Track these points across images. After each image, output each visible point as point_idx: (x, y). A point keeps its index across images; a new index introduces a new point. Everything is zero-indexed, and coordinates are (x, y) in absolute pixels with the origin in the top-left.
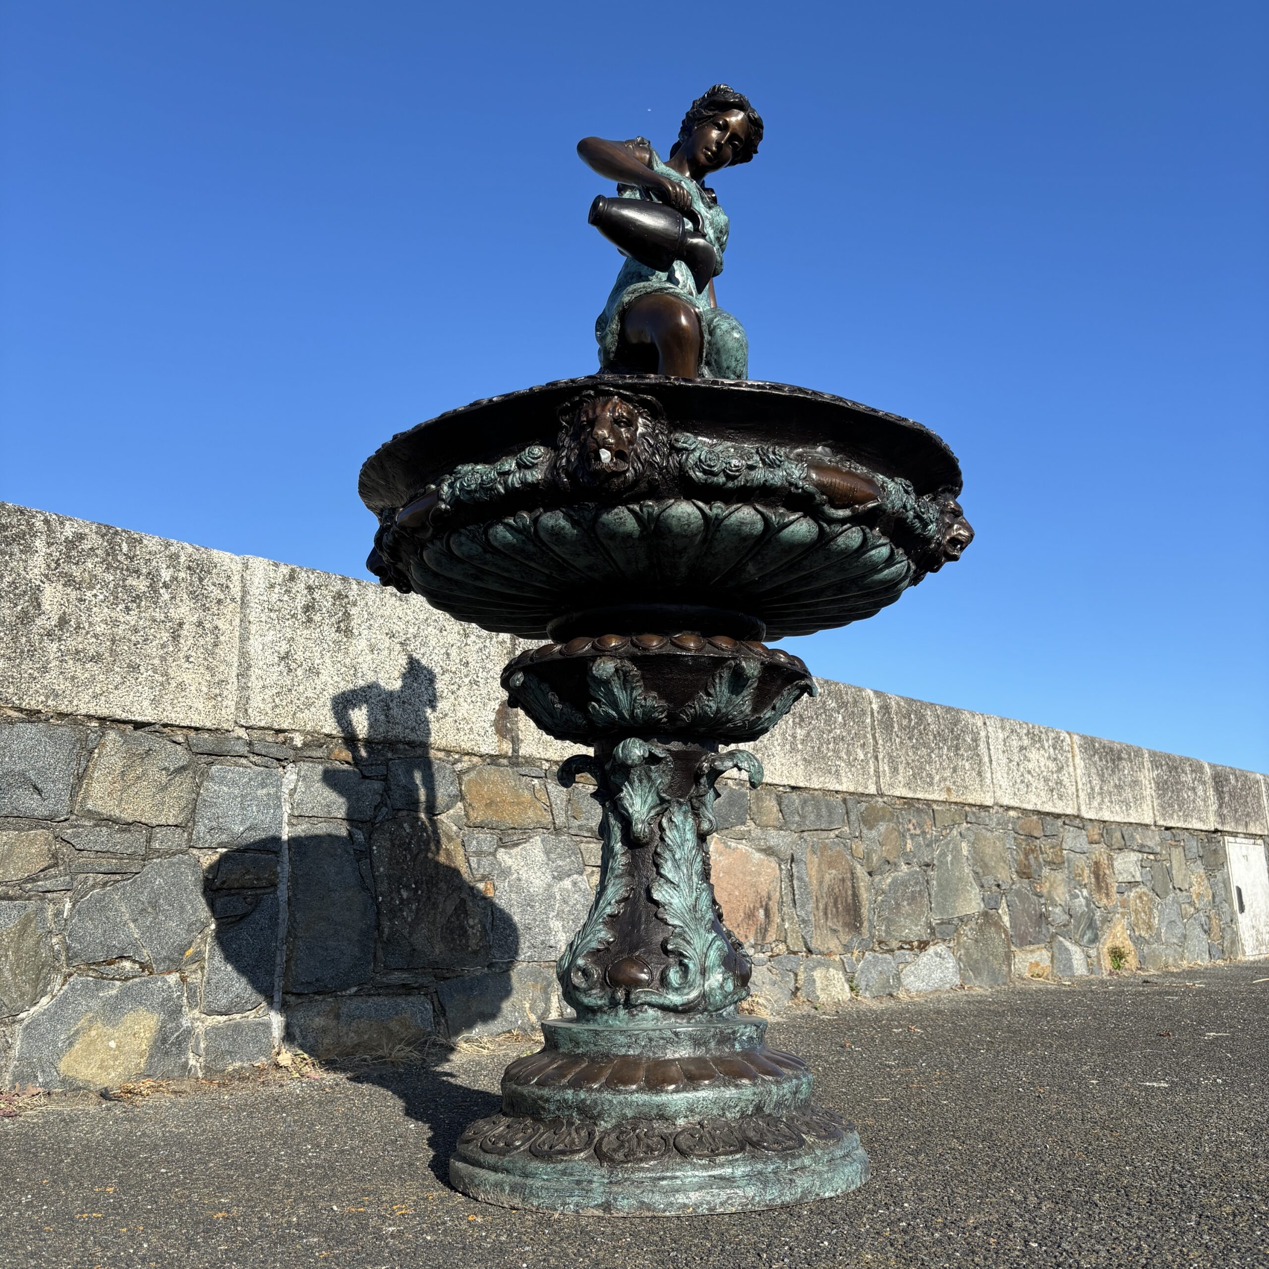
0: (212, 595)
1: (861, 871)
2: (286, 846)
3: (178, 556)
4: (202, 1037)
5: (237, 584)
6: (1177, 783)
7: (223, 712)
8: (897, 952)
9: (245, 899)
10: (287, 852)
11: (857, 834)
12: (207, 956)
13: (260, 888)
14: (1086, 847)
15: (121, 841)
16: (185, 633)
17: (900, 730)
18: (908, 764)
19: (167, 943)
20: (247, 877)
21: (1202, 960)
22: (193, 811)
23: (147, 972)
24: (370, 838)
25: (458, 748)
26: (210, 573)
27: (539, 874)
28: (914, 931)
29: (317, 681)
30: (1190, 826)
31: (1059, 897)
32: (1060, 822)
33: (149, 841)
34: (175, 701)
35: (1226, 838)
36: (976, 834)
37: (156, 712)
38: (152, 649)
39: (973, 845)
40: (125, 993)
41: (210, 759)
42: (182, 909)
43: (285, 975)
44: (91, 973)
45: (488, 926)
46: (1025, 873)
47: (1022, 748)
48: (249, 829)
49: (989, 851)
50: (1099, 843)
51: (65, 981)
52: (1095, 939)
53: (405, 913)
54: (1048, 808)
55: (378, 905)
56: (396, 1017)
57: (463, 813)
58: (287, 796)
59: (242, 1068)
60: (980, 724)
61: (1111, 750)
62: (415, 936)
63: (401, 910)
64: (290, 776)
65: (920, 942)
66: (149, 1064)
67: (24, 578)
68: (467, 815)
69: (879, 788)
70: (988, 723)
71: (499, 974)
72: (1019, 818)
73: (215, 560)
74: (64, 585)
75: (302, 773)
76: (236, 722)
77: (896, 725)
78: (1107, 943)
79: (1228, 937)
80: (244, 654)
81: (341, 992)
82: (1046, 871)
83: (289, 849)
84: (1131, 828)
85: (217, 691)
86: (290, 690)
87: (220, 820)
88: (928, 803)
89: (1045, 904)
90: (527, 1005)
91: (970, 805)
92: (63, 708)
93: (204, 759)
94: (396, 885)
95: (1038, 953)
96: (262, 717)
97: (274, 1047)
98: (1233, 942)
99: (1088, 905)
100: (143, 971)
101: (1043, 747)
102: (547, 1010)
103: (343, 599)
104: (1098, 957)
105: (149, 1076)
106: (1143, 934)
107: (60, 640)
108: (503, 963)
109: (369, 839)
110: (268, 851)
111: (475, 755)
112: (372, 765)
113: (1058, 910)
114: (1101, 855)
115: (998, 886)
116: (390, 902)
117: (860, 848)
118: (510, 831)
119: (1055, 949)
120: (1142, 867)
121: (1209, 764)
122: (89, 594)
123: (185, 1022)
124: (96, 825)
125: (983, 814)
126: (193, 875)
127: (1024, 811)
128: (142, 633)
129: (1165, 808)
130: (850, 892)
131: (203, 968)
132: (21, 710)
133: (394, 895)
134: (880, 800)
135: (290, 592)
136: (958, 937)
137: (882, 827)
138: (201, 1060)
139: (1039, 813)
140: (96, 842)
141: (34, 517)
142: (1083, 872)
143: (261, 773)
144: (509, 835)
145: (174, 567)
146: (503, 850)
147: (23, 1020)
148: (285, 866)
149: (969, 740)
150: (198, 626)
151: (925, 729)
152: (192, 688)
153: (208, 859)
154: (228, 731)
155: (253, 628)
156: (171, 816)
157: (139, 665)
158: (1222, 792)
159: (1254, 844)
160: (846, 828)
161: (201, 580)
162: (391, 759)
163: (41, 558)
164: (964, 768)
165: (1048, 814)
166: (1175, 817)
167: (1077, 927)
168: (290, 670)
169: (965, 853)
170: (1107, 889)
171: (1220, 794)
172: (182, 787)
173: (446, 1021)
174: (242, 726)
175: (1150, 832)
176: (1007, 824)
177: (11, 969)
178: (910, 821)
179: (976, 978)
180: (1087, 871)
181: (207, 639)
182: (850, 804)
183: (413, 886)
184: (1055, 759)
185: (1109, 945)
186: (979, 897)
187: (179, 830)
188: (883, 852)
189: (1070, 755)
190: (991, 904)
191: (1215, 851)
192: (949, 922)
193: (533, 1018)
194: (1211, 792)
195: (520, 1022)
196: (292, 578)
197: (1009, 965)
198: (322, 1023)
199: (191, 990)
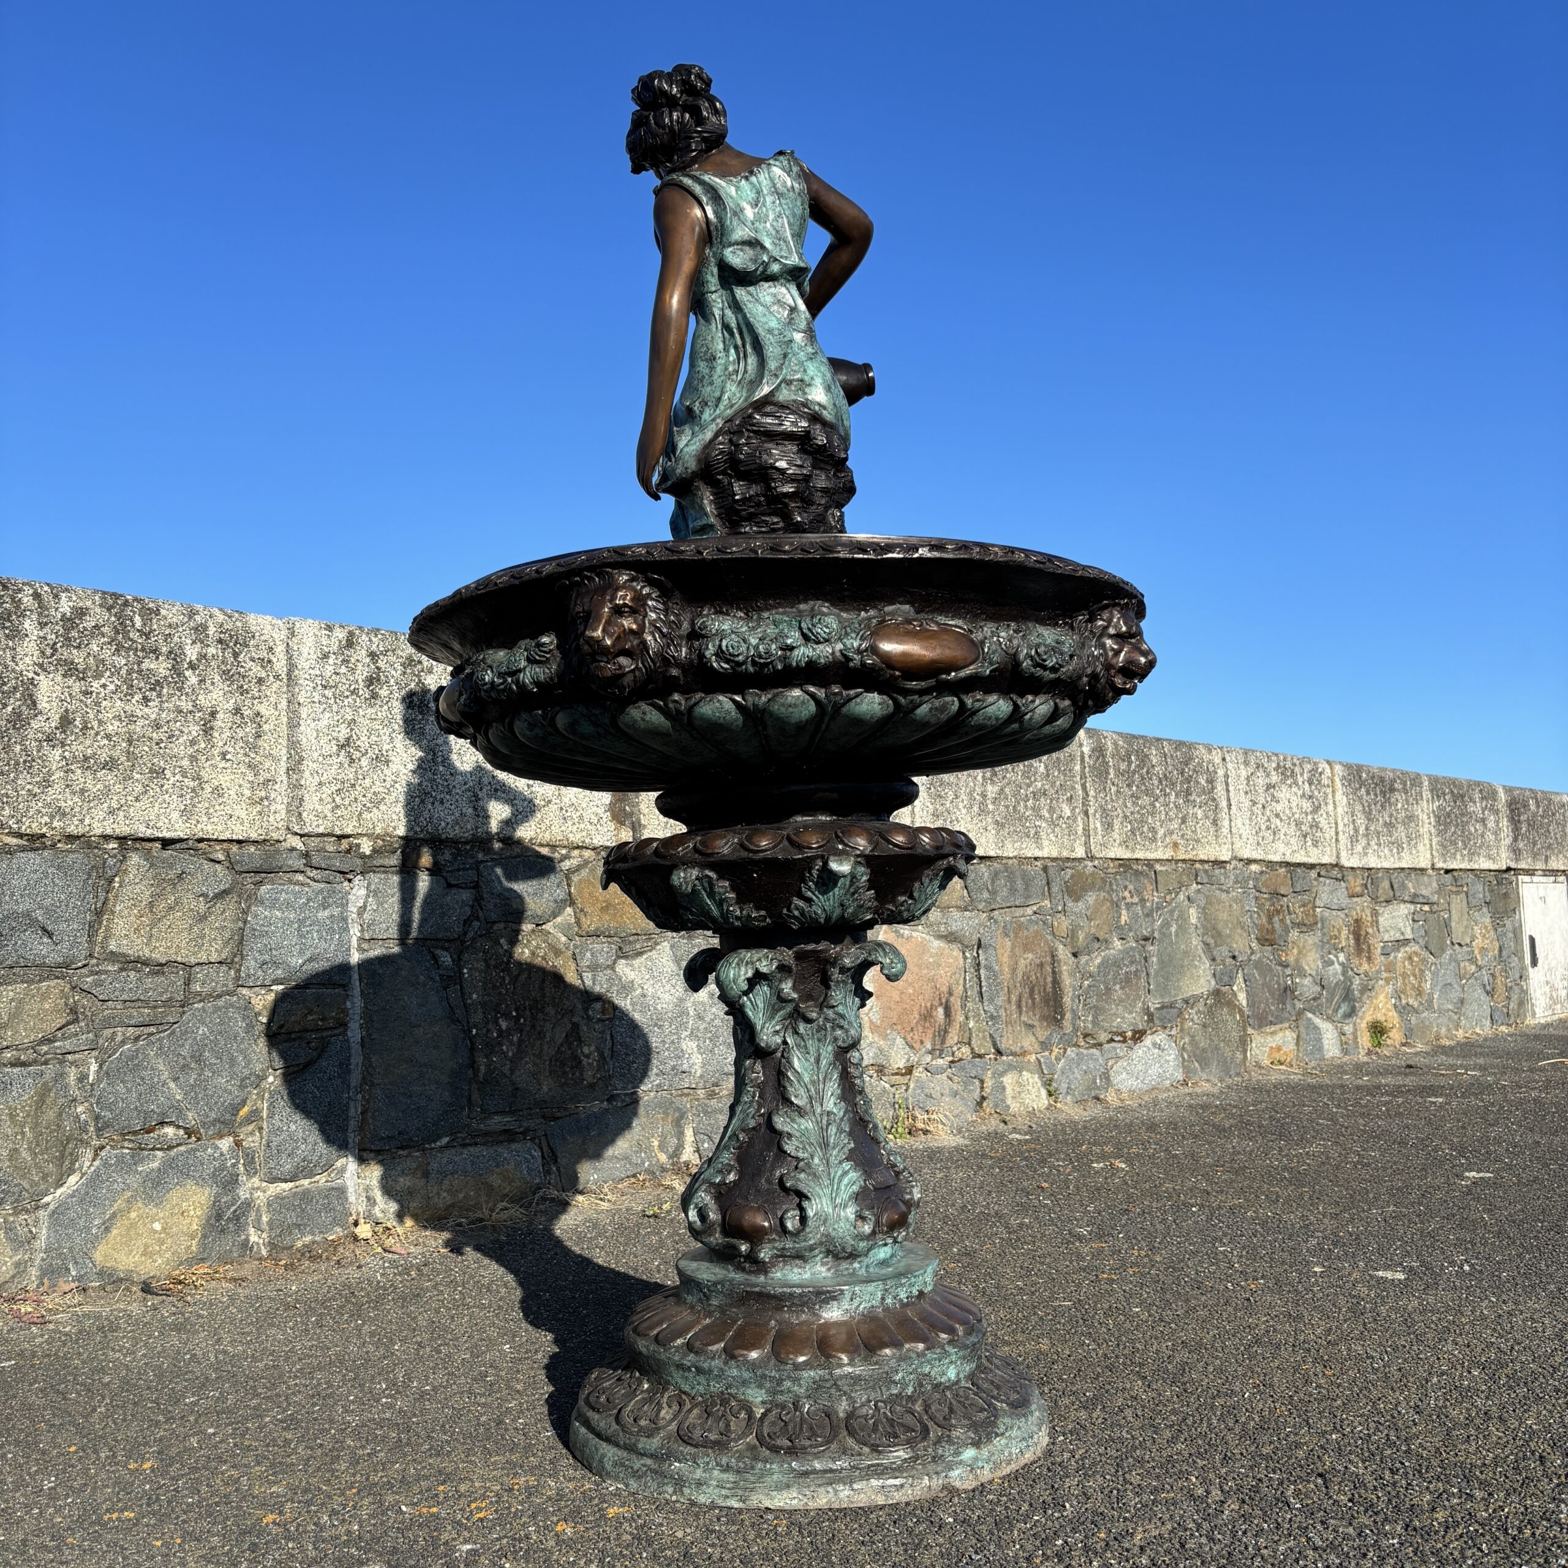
0: (251, 673)
1: (1063, 952)
2: (356, 976)
3: (205, 627)
4: (264, 1209)
5: (281, 656)
6: (1462, 815)
7: (271, 819)
8: (1106, 1046)
9: (308, 1043)
10: (358, 983)
11: (1060, 908)
12: (265, 1114)
13: (326, 1029)
14: (1345, 901)
15: (153, 986)
16: (219, 723)
17: (1117, 776)
18: (1126, 817)
19: (216, 1103)
20: (310, 1018)
21: (1482, 1027)
22: (239, 942)
23: (194, 1139)
24: (460, 959)
25: (565, 843)
26: (247, 646)
27: (668, 987)
28: (1128, 1019)
29: (386, 771)
30: (1476, 867)
31: (1308, 965)
32: (1313, 874)
33: (187, 983)
34: (212, 810)
35: (1520, 877)
36: (1207, 897)
37: (188, 825)
38: (180, 747)
39: (1203, 910)
40: (169, 1165)
41: (258, 878)
42: (232, 1061)
43: (361, 1128)
44: (126, 1144)
45: (607, 1053)
46: (1267, 939)
47: (1269, 787)
48: (310, 960)
49: (1223, 916)
50: (1362, 896)
51: (96, 1155)
52: (1352, 1013)
53: (504, 1048)
54: (1300, 858)
55: (472, 1039)
56: (498, 1170)
57: (573, 920)
58: (354, 916)
59: (314, 1242)
60: (1217, 760)
61: (1382, 779)
62: (518, 1073)
63: (500, 1044)
64: (358, 891)
65: (1135, 1032)
66: (203, 1246)
67: (13, 671)
68: (578, 922)
69: (1088, 850)
70: (1228, 759)
71: (621, 1108)
72: (1262, 872)
73: (253, 629)
74: (64, 676)
75: (373, 887)
76: (288, 829)
77: (1112, 771)
78: (1367, 1015)
79: (1515, 997)
80: (293, 744)
81: (430, 1144)
82: (1294, 934)
83: (360, 980)
84: (1402, 875)
85: (263, 794)
86: (353, 786)
87: (274, 952)
88: (1149, 863)
89: (1291, 975)
90: (656, 1143)
91: (1202, 862)
92: (72, 829)
93: (250, 879)
94: (493, 1014)
95: (1281, 1034)
96: (321, 822)
97: (351, 1215)
98: (1521, 1003)
99: (1344, 973)
100: (189, 1137)
101: (1296, 783)
102: (680, 1147)
103: (415, 666)
104: (1355, 1034)
105: (203, 1260)
106: (1411, 1001)
107: (63, 745)
108: (626, 1095)
109: (458, 961)
110: (335, 985)
111: (587, 848)
112: (459, 870)
113: (1307, 981)
114: (1363, 910)
115: (1234, 957)
116: (486, 1036)
117: (1063, 924)
118: (631, 939)
119: (1302, 1029)
120: (1414, 921)
121: (1504, 787)
122: (96, 684)
123: (243, 1194)
124: (122, 970)
125: (1217, 871)
126: (244, 1020)
127: (1270, 864)
128: (165, 728)
129: (1446, 847)
130: (1049, 979)
131: (261, 1129)
132: (20, 836)
133: (490, 1026)
134: (1090, 864)
135: (348, 661)
136: (1182, 1023)
137: (1091, 898)
138: (264, 1235)
139: (1288, 864)
140: (123, 990)
141: (20, 590)
142: (1340, 933)
143: (321, 891)
144: (630, 943)
145: (202, 642)
146: (623, 961)
147: (48, 1204)
148: (355, 1000)
149: (1203, 782)
150: (235, 714)
151: (1148, 773)
152: (231, 792)
153: (262, 1001)
154: (278, 841)
155: (304, 712)
156: (214, 951)
157: (164, 769)
158: (1519, 821)
159: (1555, 882)
160: (1047, 902)
161: (236, 655)
162: (482, 861)
163: (33, 644)
164: (1195, 815)
165: (1299, 865)
166: (1458, 857)
167: (1330, 1000)
168: (352, 761)
169: (1194, 921)
170: (1369, 951)
171: (1515, 823)
172: (225, 915)
173: (558, 1169)
174: (296, 834)
175: (1426, 878)
176: (1247, 881)
177: (29, 1148)
178: (1126, 887)
179: (1202, 1069)
180: (1345, 932)
181: (247, 730)
182: (1051, 871)
183: (514, 1014)
184: (1310, 797)
185: (1369, 1018)
186: (1209, 973)
187: (224, 968)
188: (1092, 927)
189: (1329, 791)
190: (1224, 978)
191: (1506, 895)
192: (1171, 1006)
193: (663, 1158)
194: (1505, 823)
195: (647, 1164)
196: (350, 643)
197: (1245, 1052)
198: (408, 1184)
199: (248, 1155)
